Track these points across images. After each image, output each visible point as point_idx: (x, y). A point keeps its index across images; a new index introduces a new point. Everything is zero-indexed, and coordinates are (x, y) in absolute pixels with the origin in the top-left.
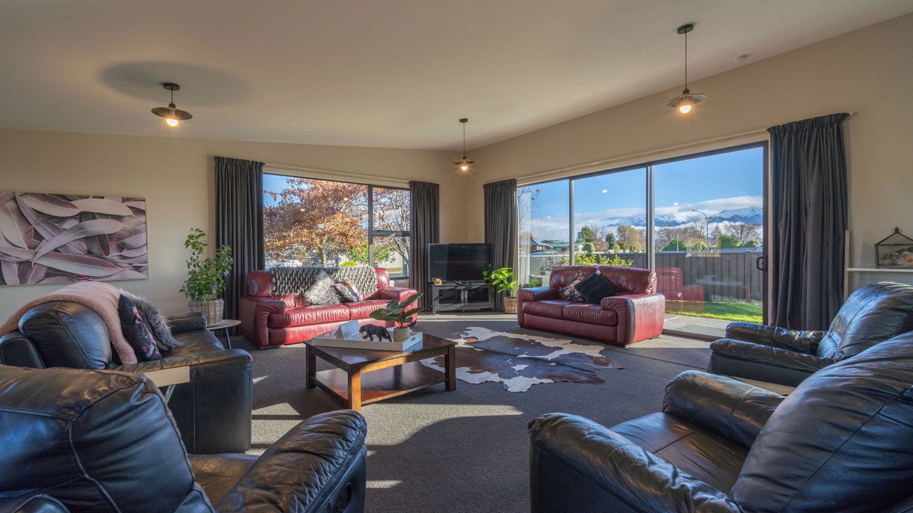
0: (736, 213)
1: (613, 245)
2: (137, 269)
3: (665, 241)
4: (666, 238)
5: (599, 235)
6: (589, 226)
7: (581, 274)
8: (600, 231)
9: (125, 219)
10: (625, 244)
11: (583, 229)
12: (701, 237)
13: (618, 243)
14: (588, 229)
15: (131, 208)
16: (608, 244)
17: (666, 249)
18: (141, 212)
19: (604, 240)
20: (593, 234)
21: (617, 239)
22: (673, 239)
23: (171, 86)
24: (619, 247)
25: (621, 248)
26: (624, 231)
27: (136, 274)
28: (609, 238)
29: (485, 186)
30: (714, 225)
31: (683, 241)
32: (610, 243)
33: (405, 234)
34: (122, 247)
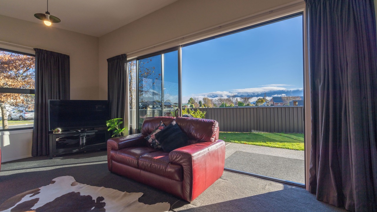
0: (242, 94)
1: (201, 105)
3: (220, 104)
4: (220, 103)
5: (196, 101)
6: (192, 98)
7: (162, 124)
8: (197, 99)
10: (206, 105)
11: (190, 99)
12: (232, 102)
13: (203, 104)
14: (192, 99)
16: (199, 104)
17: (220, 106)
19: (198, 103)
20: (194, 101)
21: (203, 103)
22: (223, 103)
24: (203, 106)
25: (204, 106)
26: (205, 100)
28: (200, 102)
29: (108, 60)
30: (235, 98)
31: (226, 104)
32: (200, 104)
33: (31, 92)
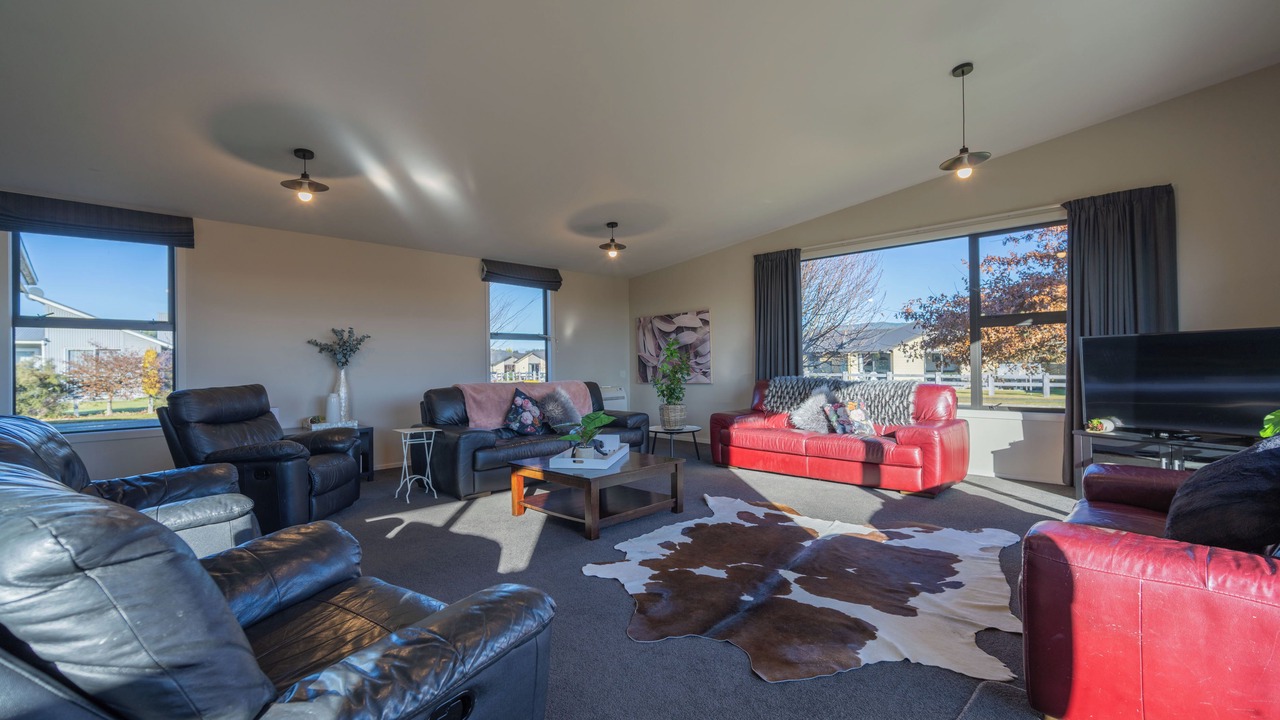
2: (705, 373)
9: (699, 330)
15: (701, 320)
18: (706, 322)
23: (612, 225)
27: (703, 379)
34: (697, 355)
